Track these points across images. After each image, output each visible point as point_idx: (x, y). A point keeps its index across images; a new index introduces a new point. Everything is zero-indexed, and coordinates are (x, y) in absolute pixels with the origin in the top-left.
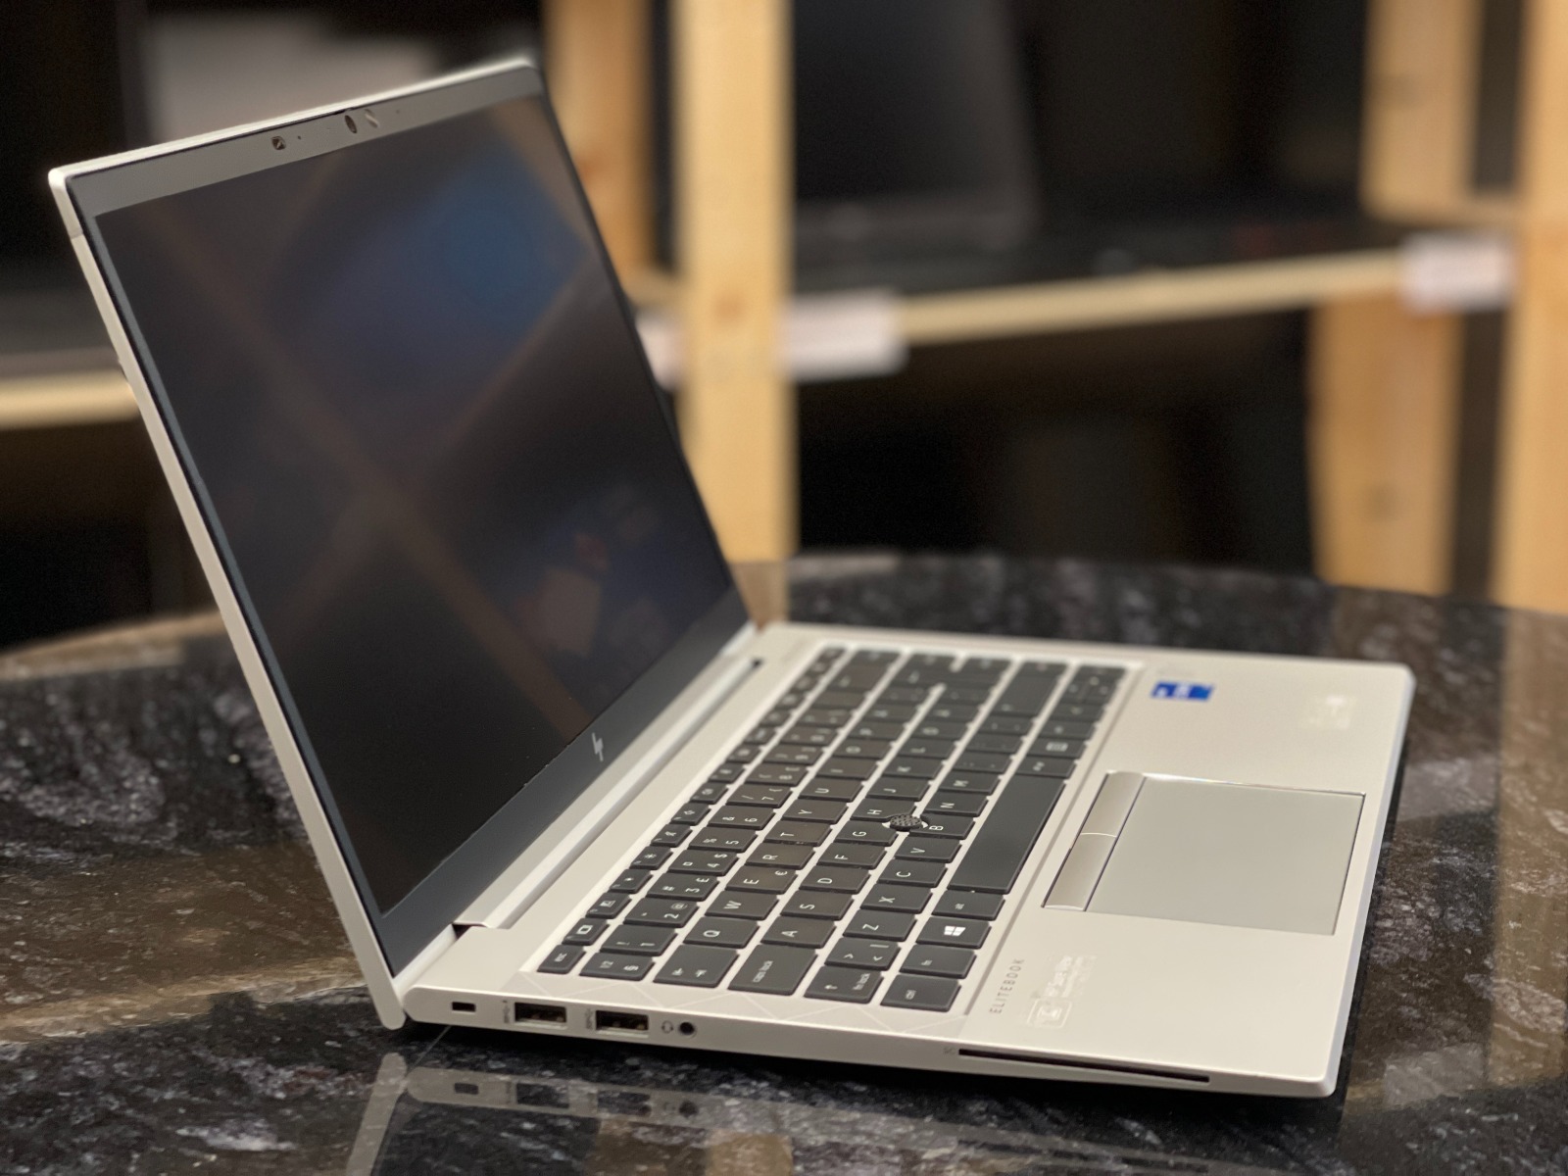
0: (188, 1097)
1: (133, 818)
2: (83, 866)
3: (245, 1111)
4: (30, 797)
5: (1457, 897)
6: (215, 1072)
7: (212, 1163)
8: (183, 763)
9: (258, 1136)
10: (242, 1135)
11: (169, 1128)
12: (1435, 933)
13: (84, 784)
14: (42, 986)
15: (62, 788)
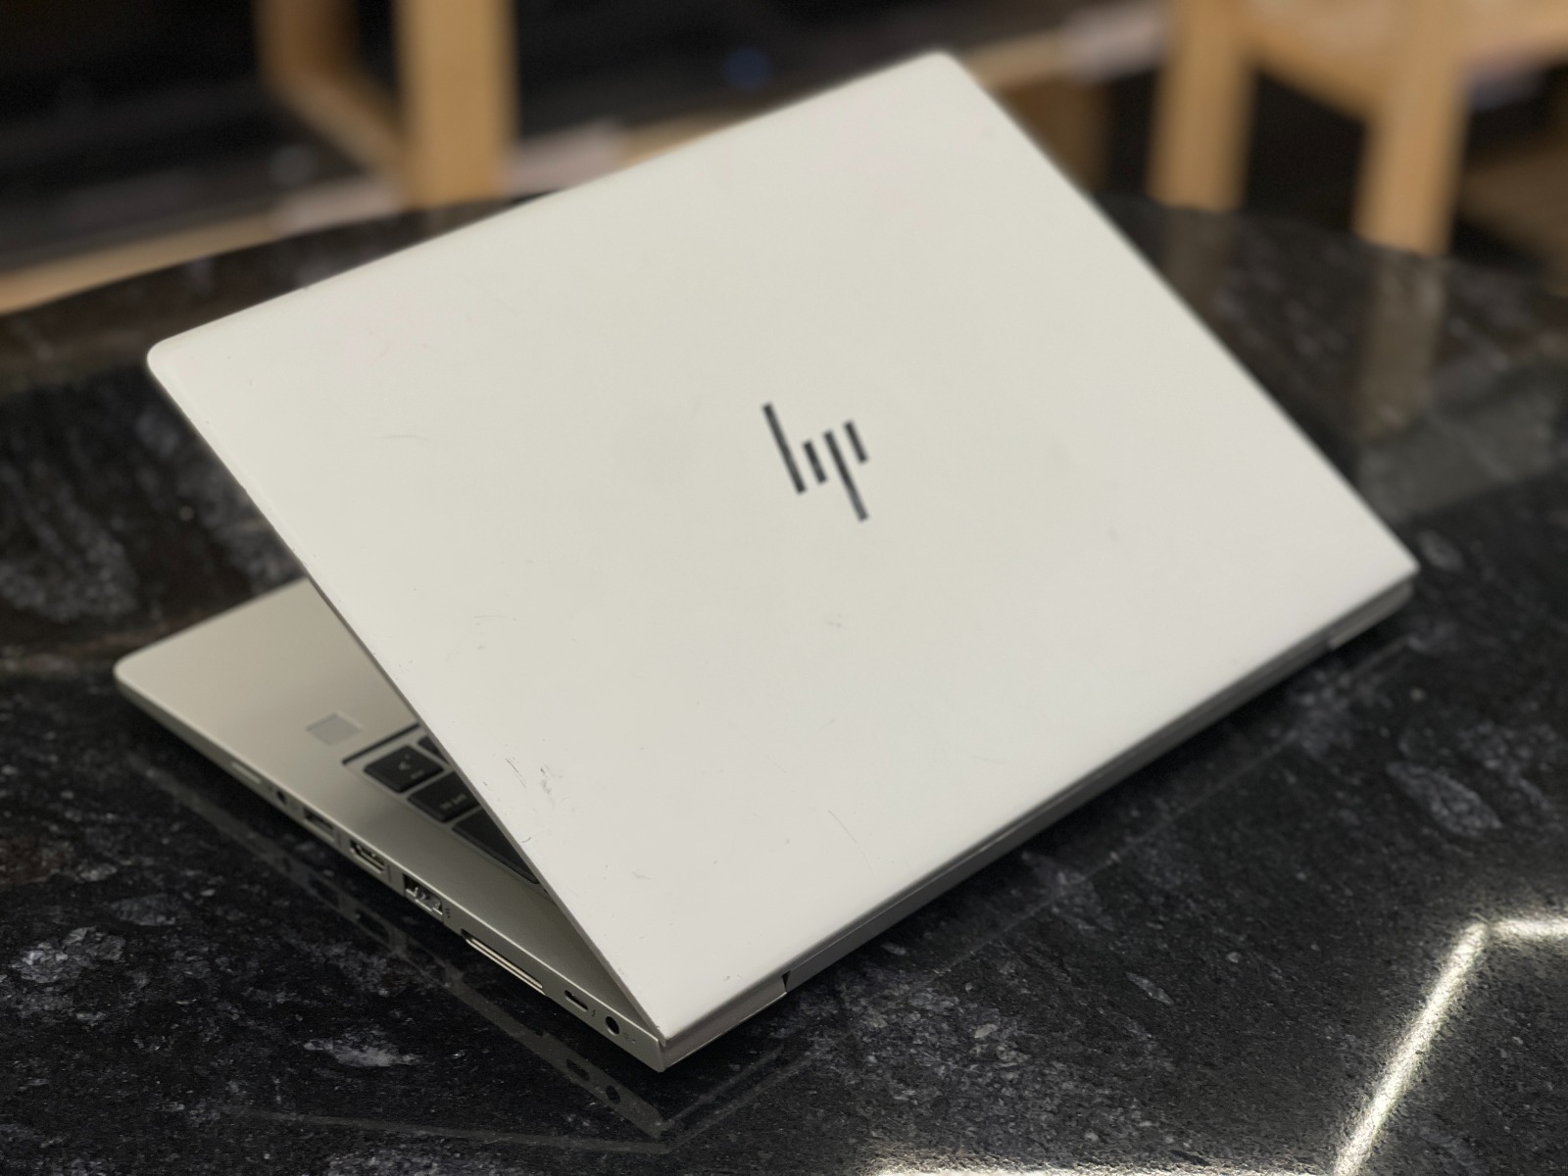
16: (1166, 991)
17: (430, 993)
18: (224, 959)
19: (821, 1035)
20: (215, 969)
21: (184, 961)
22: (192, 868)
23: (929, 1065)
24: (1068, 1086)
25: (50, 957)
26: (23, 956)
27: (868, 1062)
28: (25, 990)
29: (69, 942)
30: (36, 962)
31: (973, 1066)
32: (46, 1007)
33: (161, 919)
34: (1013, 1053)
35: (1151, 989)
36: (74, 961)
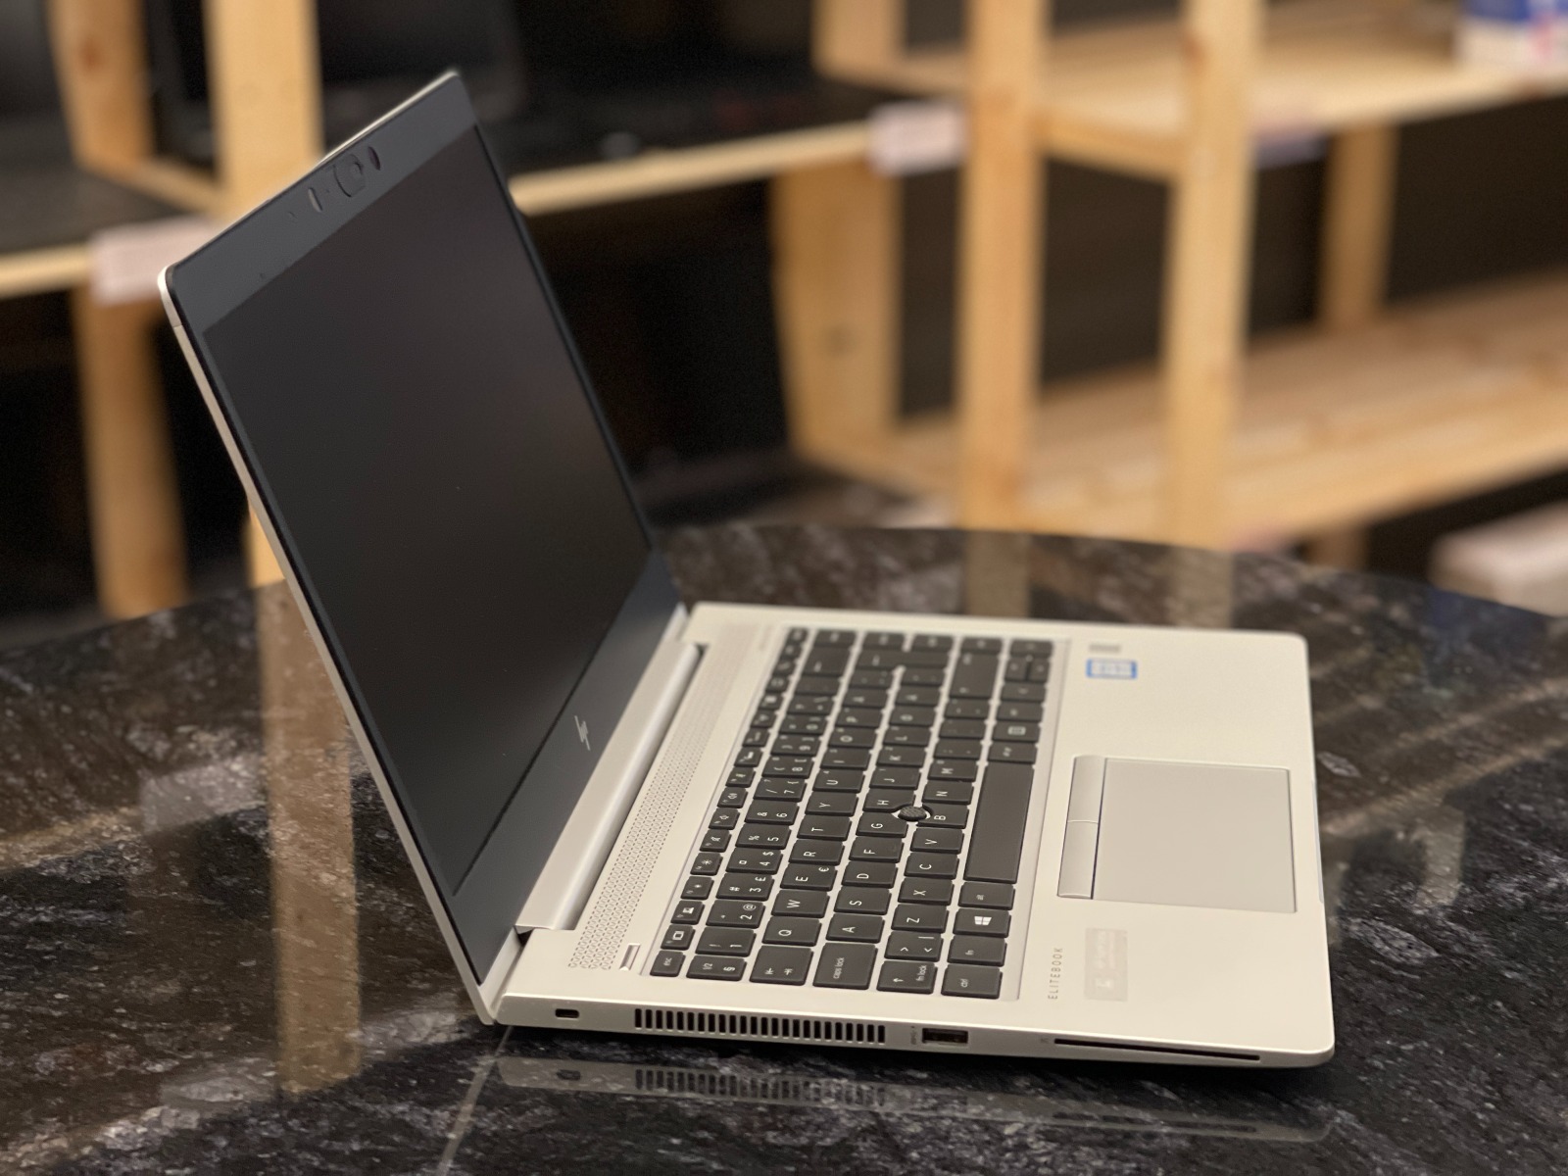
0: (373, 1147)
1: (135, 870)
2: (124, 925)
3: (430, 1154)
6: (380, 1119)
14: (171, 1052)
16: (1170, 1089)
17: (495, 1134)
18: (295, 1121)
19: (865, 1140)
20: (288, 1129)
21: (258, 1125)
22: (251, 1057)
23: (968, 1156)
24: (1099, 1163)
25: (129, 1131)
26: (103, 1131)
27: (910, 1159)
28: (112, 1156)
29: (145, 1119)
30: (118, 1135)
31: (1008, 1155)
32: (136, 1168)
33: (229, 1096)
34: (1042, 1143)
35: (1157, 1090)
36: (154, 1132)
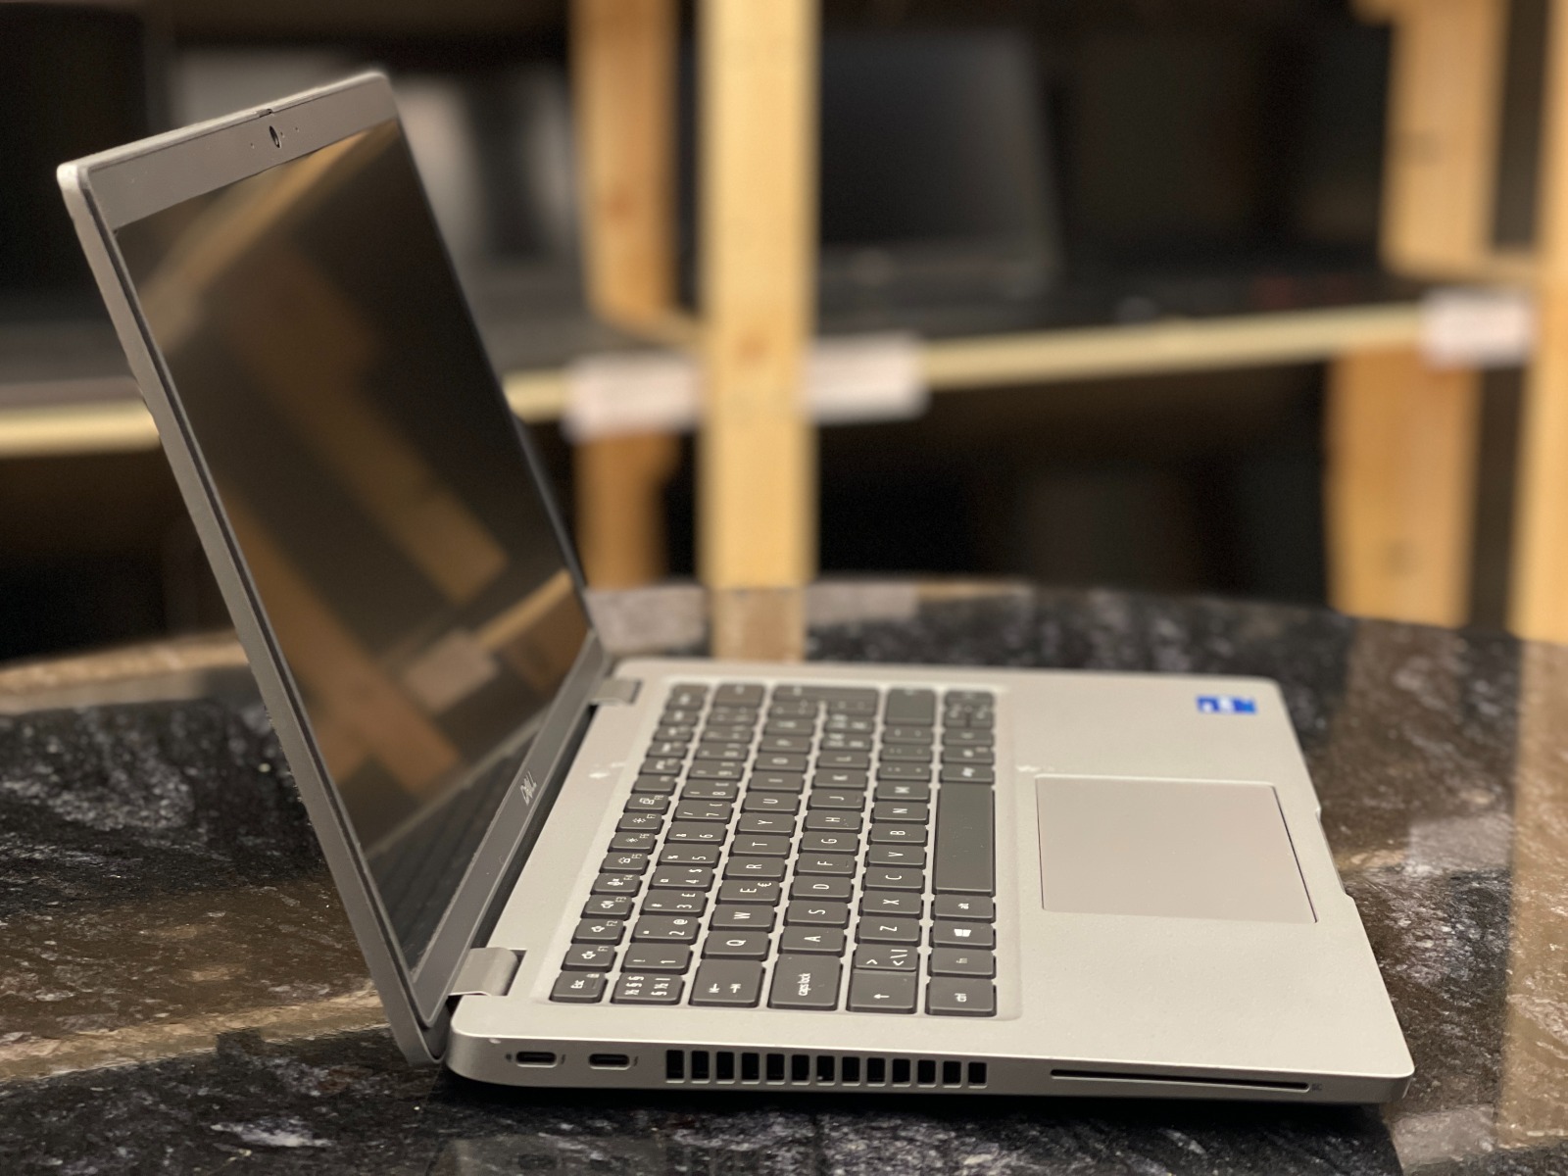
0: (222, 1093)
1: (163, 823)
2: (113, 869)
3: (280, 1109)
4: (59, 802)
5: (1497, 919)
6: (249, 1070)
7: (247, 1158)
8: (213, 771)
9: (293, 1132)
10: (278, 1131)
11: (203, 1124)
12: (1475, 954)
13: (113, 790)
14: (73, 984)
15: (91, 794)
